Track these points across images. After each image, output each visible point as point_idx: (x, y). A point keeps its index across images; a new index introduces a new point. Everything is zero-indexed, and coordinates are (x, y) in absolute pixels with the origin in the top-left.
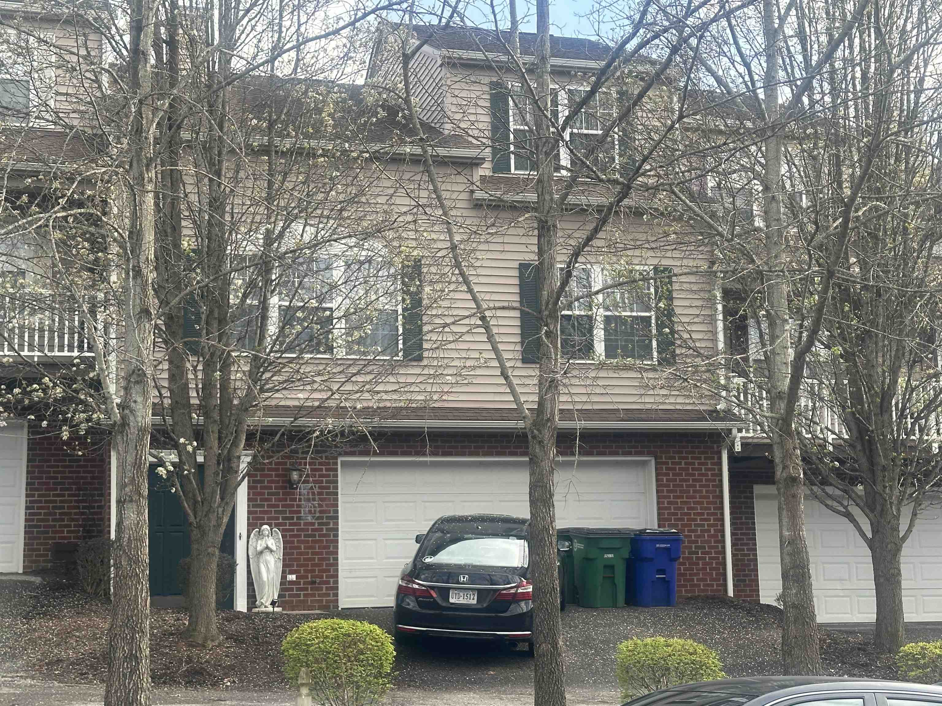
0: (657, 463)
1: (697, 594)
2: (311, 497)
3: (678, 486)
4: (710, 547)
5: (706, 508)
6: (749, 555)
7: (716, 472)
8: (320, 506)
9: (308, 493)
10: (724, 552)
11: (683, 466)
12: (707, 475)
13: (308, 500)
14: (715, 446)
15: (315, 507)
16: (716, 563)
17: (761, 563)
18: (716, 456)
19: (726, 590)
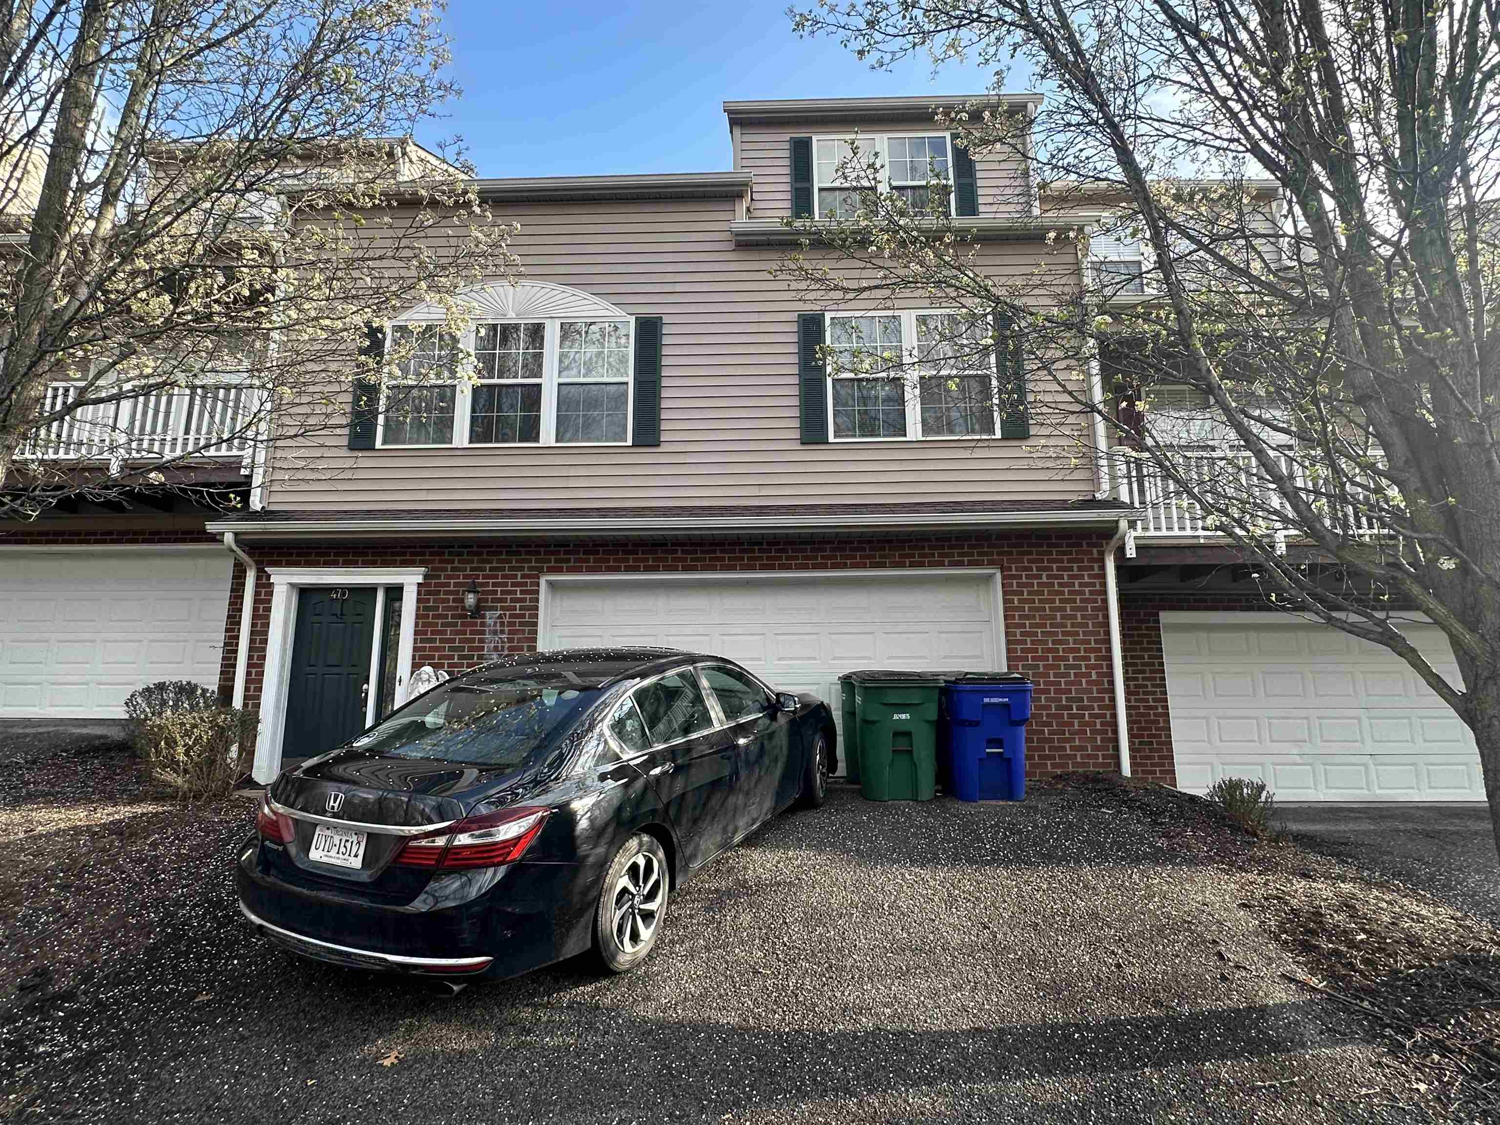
0: (1004, 578)
1: (1071, 769)
2: (498, 628)
3: (1037, 609)
4: (1090, 699)
5: (1083, 642)
6: (1156, 708)
7: (1098, 587)
8: (510, 640)
9: (495, 623)
10: (1113, 707)
11: (1045, 579)
12: (1082, 593)
13: (495, 633)
14: (1095, 550)
15: (503, 642)
16: (1102, 724)
17: (1174, 718)
18: (1096, 566)
19: (1118, 765)
